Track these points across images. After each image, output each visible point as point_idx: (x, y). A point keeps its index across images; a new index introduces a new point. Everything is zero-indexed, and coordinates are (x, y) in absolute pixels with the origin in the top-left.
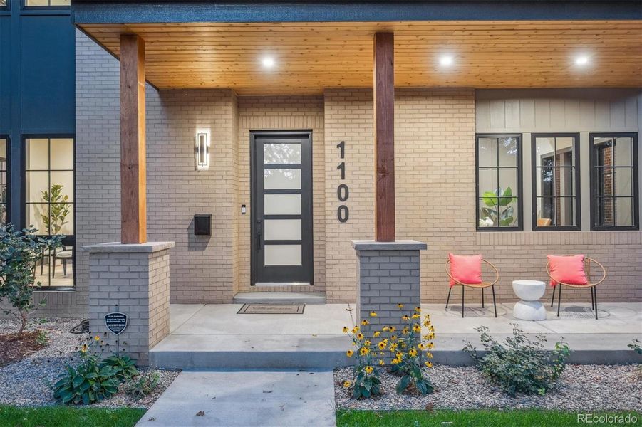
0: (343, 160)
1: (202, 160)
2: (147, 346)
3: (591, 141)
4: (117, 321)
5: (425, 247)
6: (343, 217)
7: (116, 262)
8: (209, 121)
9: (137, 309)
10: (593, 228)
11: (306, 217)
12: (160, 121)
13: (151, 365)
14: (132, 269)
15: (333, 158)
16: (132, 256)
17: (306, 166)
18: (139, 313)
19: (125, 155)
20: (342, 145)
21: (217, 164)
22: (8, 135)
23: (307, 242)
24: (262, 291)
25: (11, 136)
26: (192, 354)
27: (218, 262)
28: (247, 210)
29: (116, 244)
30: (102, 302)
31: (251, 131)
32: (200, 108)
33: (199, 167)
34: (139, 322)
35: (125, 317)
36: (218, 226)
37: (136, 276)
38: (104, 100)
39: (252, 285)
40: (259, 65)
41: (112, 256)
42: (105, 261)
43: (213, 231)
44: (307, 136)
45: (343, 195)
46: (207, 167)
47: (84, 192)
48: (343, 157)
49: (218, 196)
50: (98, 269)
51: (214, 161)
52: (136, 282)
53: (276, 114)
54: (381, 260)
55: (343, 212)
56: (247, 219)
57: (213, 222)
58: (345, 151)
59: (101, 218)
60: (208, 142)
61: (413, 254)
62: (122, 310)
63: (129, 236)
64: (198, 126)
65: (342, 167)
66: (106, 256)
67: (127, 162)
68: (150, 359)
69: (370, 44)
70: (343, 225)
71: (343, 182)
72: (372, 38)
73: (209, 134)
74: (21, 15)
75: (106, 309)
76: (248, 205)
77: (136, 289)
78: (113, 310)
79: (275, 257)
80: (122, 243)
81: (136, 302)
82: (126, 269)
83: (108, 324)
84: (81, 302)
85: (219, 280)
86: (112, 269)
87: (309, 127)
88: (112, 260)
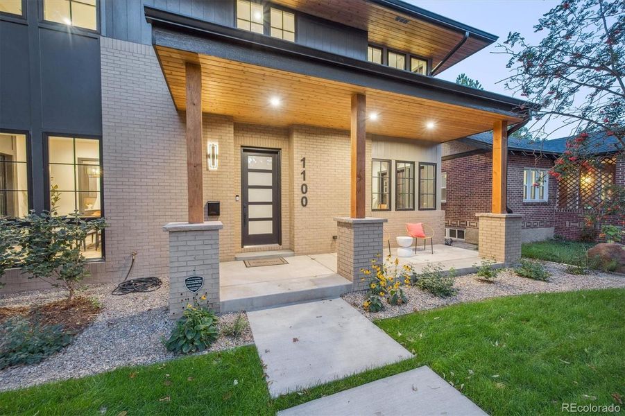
0: (304, 169)
1: (213, 164)
2: (218, 298)
3: (419, 165)
4: (194, 283)
5: (386, 221)
6: (304, 204)
7: (193, 238)
8: (217, 137)
9: (211, 272)
10: (419, 209)
11: (276, 203)
12: (178, 133)
13: (221, 311)
14: (206, 242)
15: (298, 168)
16: (206, 233)
17: (276, 171)
18: (212, 274)
19: (191, 157)
20: (304, 160)
21: (224, 167)
22: (28, 131)
23: (277, 219)
24: (250, 251)
25: (31, 133)
26: (252, 299)
27: (225, 234)
28: (239, 199)
29: (184, 224)
30: (180, 269)
31: (242, 146)
32: (211, 127)
33: (210, 169)
34: (212, 281)
35: (202, 279)
36: (224, 210)
37: (209, 247)
38: (129, 112)
39: (242, 247)
40: (269, 104)
41: (189, 233)
42: (183, 237)
43: (221, 213)
44: (277, 153)
45: (304, 191)
46: (216, 169)
47: (111, 183)
48: (304, 167)
49: (223, 189)
50: (178, 244)
51: (221, 165)
52: (209, 252)
53: (259, 136)
54: (365, 229)
55: (304, 200)
56: (239, 205)
57: (221, 207)
58: (306, 164)
59: (128, 204)
60: (217, 152)
61: (379, 225)
62: (198, 274)
63: (195, 218)
64: (208, 139)
65: (304, 173)
66: (184, 234)
67: (192, 162)
68: (221, 306)
69: (349, 101)
70: (304, 208)
71: (304, 182)
72: (350, 97)
73: (217, 146)
74: (39, 27)
75: (184, 274)
76: (240, 195)
77: (209, 257)
78: (191, 274)
79: (255, 229)
80: (190, 223)
81: (209, 267)
82: (201, 242)
83: (187, 285)
84: (111, 270)
85: (225, 246)
86: (189, 243)
87: (280, 147)
88: (189, 236)
